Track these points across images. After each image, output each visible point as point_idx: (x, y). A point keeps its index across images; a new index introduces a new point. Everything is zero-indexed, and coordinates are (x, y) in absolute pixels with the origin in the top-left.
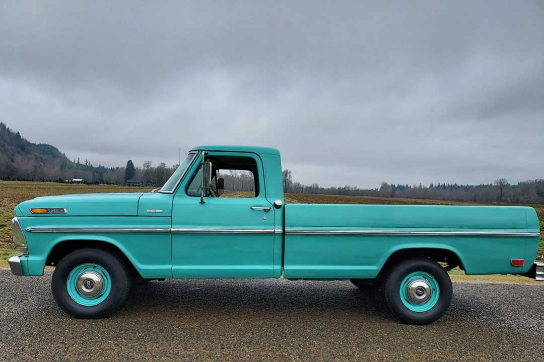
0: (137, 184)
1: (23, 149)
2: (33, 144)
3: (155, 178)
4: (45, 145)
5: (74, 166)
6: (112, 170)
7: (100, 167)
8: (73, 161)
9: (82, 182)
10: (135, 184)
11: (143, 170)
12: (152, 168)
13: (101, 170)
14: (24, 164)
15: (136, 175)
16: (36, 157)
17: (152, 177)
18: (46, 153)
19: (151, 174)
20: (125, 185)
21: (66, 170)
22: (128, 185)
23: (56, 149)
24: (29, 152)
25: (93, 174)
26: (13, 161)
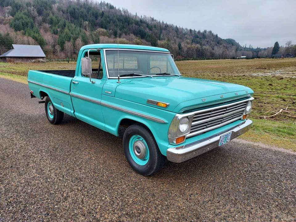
0: (280, 57)
1: (218, 43)
2: (223, 39)
3: (293, 52)
4: (229, 39)
5: (243, 49)
6: (265, 49)
7: (258, 48)
8: (243, 47)
9: (246, 58)
10: (278, 57)
11: (286, 47)
12: (292, 45)
13: (258, 50)
14: (218, 50)
15: (280, 51)
16: (224, 46)
17: (291, 51)
18: (229, 43)
19: (290, 49)
20: (270, 58)
21: (239, 51)
22: (272, 58)
23: (234, 41)
24: (221, 44)
25: (253, 53)
26: (213, 49)
